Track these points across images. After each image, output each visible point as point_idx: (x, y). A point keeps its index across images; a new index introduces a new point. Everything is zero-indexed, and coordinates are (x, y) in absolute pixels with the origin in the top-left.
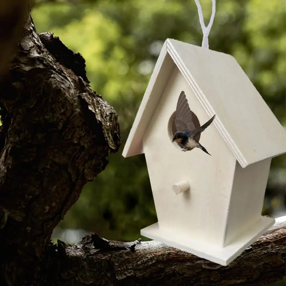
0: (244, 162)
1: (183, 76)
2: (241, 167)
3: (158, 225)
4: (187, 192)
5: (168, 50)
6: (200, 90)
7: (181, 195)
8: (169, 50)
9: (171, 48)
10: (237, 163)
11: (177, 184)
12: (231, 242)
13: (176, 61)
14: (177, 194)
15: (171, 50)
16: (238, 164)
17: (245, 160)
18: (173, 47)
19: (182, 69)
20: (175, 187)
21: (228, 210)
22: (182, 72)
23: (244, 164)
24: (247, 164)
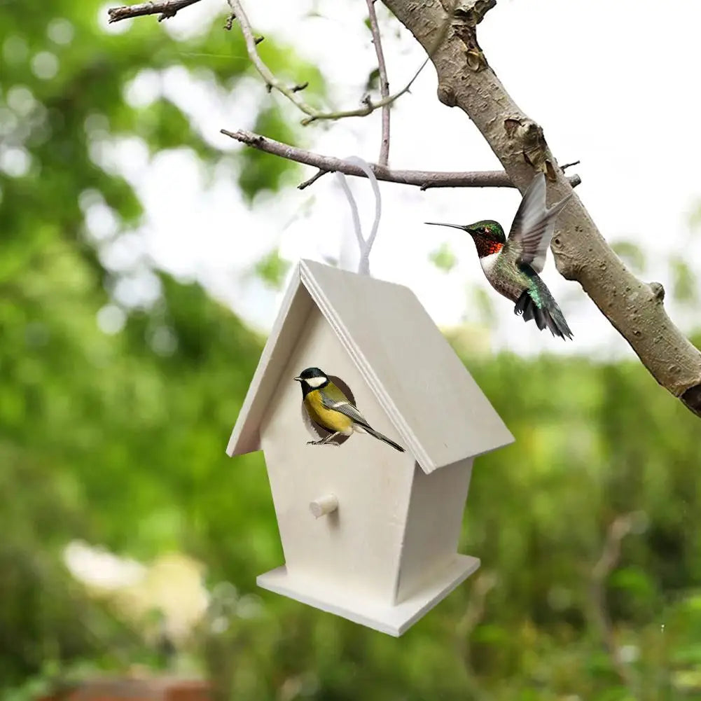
0: (427, 463)
1: (327, 321)
2: (424, 473)
3: (285, 569)
4: (333, 514)
5: (302, 279)
6: (355, 344)
7: (324, 519)
8: (305, 279)
9: (307, 274)
10: (417, 465)
11: (316, 501)
12: (406, 598)
13: (315, 296)
14: (317, 517)
15: (308, 280)
16: (418, 468)
17: (430, 462)
18: (310, 274)
19: (325, 311)
20: (313, 506)
21: (403, 544)
22: (325, 315)
23: (429, 467)
24: (434, 469)
